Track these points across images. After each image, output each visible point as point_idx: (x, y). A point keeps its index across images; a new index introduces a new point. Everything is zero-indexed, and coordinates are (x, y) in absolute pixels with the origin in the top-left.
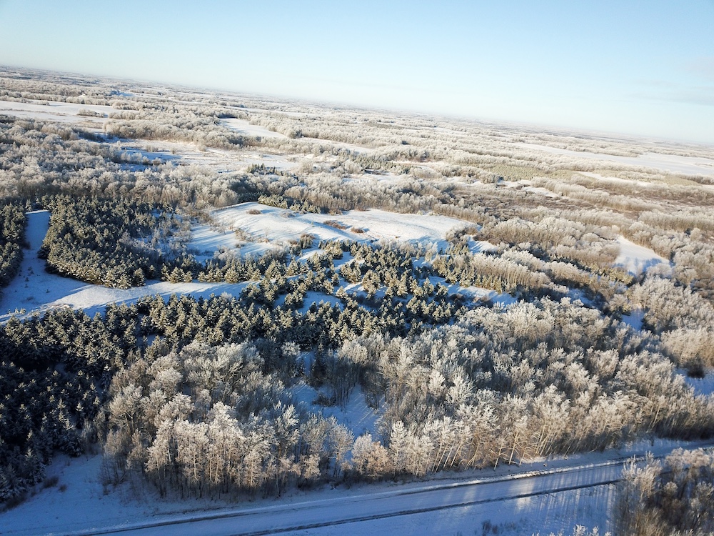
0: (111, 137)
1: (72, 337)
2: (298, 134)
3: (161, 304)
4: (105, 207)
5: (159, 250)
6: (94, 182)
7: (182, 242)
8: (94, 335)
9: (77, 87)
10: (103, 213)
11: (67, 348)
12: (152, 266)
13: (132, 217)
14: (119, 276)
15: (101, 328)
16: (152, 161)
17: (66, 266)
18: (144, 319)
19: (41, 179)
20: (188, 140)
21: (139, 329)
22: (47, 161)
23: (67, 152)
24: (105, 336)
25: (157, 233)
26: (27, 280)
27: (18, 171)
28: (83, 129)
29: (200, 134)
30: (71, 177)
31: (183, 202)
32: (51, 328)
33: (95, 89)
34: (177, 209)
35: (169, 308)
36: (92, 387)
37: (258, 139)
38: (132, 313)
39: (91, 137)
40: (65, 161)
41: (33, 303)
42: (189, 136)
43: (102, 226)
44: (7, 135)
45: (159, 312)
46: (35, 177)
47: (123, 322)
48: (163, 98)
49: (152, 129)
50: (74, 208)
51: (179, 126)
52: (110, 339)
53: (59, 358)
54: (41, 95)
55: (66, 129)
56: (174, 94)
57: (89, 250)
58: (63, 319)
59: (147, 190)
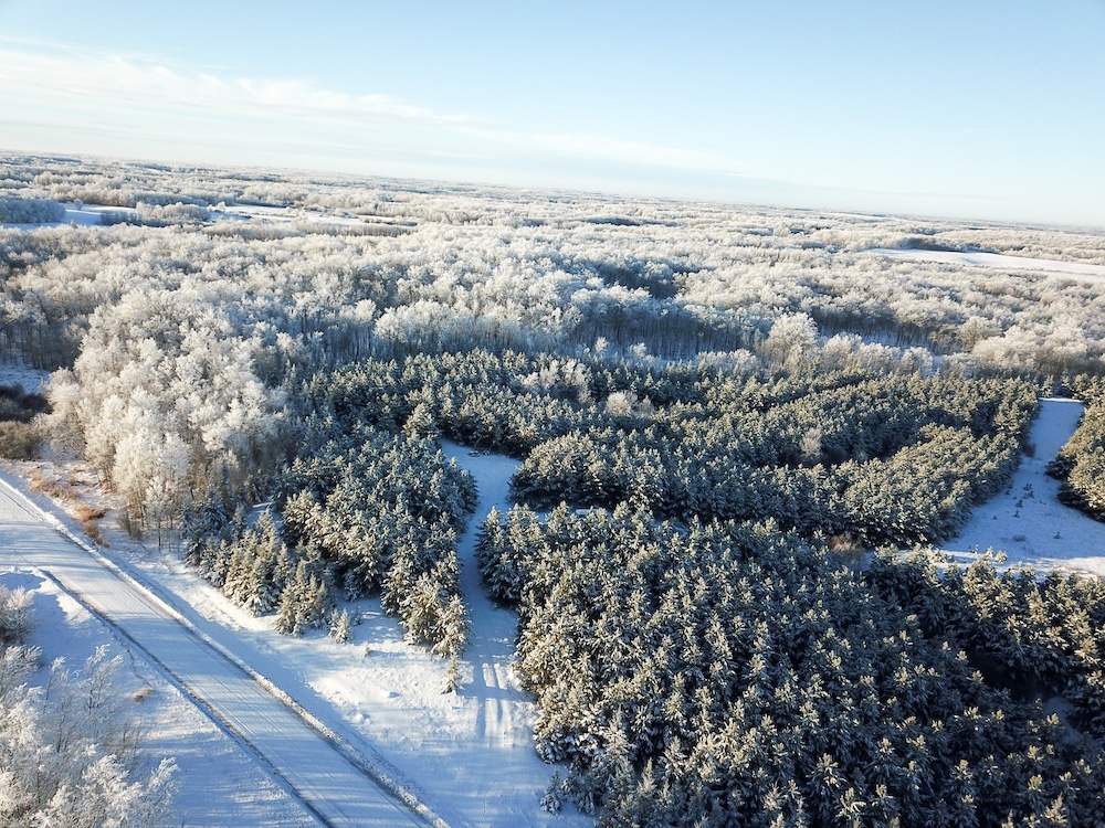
19: (1081, 348)
26: (1020, 505)
27: (1042, 334)
41: (1025, 549)
46: (1069, 344)
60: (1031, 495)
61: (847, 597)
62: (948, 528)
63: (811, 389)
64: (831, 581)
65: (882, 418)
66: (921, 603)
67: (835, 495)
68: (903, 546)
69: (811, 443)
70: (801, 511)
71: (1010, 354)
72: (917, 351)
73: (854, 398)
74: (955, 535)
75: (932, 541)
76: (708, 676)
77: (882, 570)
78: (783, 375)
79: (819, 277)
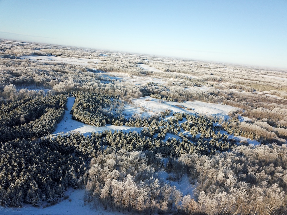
0: (98, 71)
1: (78, 144)
2: (168, 71)
3: (111, 134)
4: (94, 96)
5: (112, 113)
6: (91, 87)
7: (120, 111)
8: (86, 143)
9: (88, 53)
10: (93, 98)
11: (76, 148)
12: (109, 119)
13: (103, 100)
14: (96, 122)
15: (88, 141)
16: (112, 80)
17: (79, 117)
18: (104, 139)
19: (73, 85)
20: (126, 72)
21: (102, 142)
22: (76, 79)
23: (83, 76)
24: (90, 144)
25: (112, 107)
26: (65, 122)
27: (66, 82)
28: (89, 68)
29: (130, 70)
30: (83, 85)
31: (122, 96)
32: (72, 140)
33: (94, 53)
34: (120, 98)
35: (114, 135)
36: (84, 163)
37: (152, 72)
38: (100, 136)
39: (91, 71)
40: (82, 79)
41: (67, 130)
42: (126, 71)
43: (92, 103)
44: (64, 70)
45: (110, 136)
46: (71, 85)
47: (97, 139)
48: (118, 56)
49: (113, 68)
50: (83, 96)
51: (123, 67)
52: (91, 146)
53: (74, 151)
54: (76, 56)
55: (83, 68)
56: (122, 55)
57: (87, 112)
58: (76, 137)
59: (109, 91)
60: (67, 119)
61: (37, 148)
62: (53, 130)
64: (34, 147)
65: (36, 108)
66: (50, 145)
67: (30, 129)
68: (46, 136)
69: (22, 119)
70: (24, 134)
71: (60, 88)
72: (41, 91)
73: (29, 105)
74: (55, 131)
75: (51, 133)
76: (14, 171)
77: (42, 141)
78: (10, 101)
79: (13, 70)
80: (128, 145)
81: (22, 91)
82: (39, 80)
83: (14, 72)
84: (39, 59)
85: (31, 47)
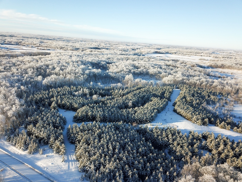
0: (208, 67)
1: (173, 140)
3: (213, 138)
4: (200, 91)
5: (217, 112)
6: (198, 82)
7: (228, 110)
8: (182, 142)
9: (201, 51)
10: (198, 93)
11: (170, 144)
12: (213, 119)
13: (209, 96)
14: (198, 120)
15: (185, 140)
16: (222, 76)
17: (180, 111)
18: (204, 142)
19: (181, 79)
20: (239, 69)
21: (201, 145)
22: (185, 73)
23: (192, 71)
24: (186, 145)
25: (218, 105)
27: (175, 76)
28: (199, 64)
30: (191, 79)
31: (232, 94)
32: (167, 134)
33: (207, 52)
34: (229, 96)
35: (216, 140)
36: (175, 166)
38: (199, 138)
39: (201, 67)
40: (190, 74)
41: (166, 122)
43: (197, 98)
44: (175, 65)
45: (212, 141)
46: (179, 78)
47: (195, 140)
48: (232, 54)
49: (225, 65)
50: (189, 90)
51: (236, 64)
52: (188, 147)
54: (189, 54)
55: (194, 64)
56: (236, 53)
57: (190, 106)
58: (172, 132)
59: (217, 87)
61: (133, 135)
62: (153, 119)
63: (132, 91)
64: (131, 133)
65: (144, 96)
66: (146, 135)
67: (133, 115)
68: (145, 123)
69: (130, 104)
70: (128, 118)
71: (169, 81)
72: (152, 81)
73: (139, 92)
75: (150, 122)
77: (140, 129)
78: (127, 88)
79: (136, 64)
80: (236, 159)
81: (137, 80)
82: (153, 73)
83: (136, 65)
84: (158, 56)
85: (154, 48)
